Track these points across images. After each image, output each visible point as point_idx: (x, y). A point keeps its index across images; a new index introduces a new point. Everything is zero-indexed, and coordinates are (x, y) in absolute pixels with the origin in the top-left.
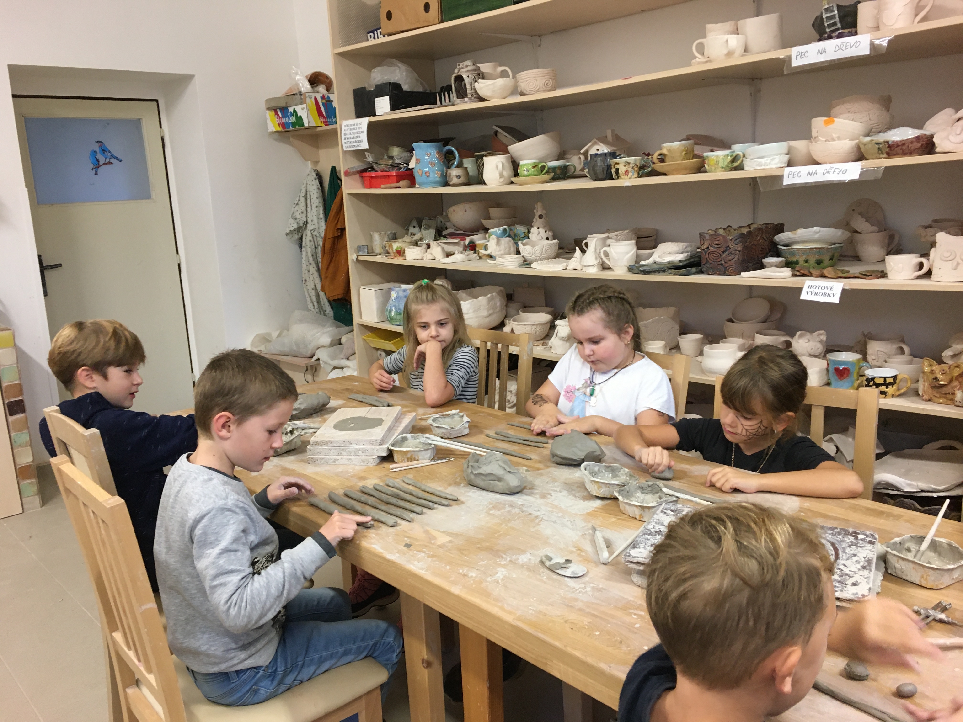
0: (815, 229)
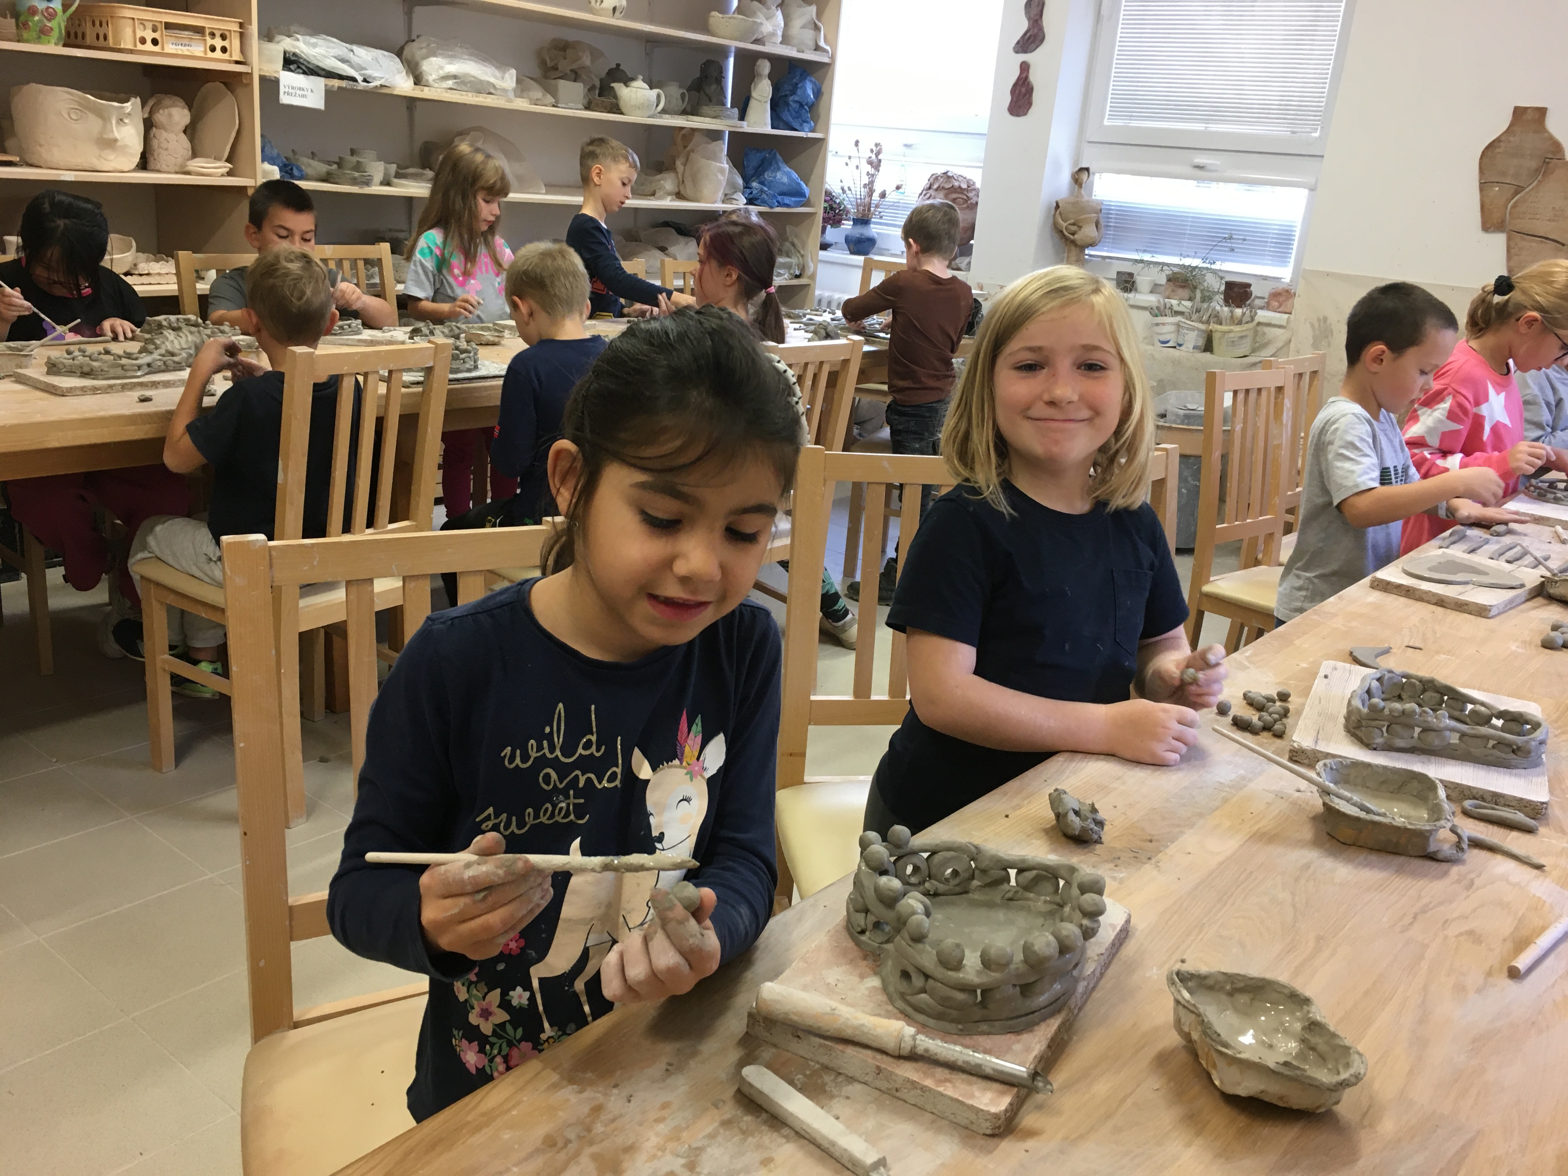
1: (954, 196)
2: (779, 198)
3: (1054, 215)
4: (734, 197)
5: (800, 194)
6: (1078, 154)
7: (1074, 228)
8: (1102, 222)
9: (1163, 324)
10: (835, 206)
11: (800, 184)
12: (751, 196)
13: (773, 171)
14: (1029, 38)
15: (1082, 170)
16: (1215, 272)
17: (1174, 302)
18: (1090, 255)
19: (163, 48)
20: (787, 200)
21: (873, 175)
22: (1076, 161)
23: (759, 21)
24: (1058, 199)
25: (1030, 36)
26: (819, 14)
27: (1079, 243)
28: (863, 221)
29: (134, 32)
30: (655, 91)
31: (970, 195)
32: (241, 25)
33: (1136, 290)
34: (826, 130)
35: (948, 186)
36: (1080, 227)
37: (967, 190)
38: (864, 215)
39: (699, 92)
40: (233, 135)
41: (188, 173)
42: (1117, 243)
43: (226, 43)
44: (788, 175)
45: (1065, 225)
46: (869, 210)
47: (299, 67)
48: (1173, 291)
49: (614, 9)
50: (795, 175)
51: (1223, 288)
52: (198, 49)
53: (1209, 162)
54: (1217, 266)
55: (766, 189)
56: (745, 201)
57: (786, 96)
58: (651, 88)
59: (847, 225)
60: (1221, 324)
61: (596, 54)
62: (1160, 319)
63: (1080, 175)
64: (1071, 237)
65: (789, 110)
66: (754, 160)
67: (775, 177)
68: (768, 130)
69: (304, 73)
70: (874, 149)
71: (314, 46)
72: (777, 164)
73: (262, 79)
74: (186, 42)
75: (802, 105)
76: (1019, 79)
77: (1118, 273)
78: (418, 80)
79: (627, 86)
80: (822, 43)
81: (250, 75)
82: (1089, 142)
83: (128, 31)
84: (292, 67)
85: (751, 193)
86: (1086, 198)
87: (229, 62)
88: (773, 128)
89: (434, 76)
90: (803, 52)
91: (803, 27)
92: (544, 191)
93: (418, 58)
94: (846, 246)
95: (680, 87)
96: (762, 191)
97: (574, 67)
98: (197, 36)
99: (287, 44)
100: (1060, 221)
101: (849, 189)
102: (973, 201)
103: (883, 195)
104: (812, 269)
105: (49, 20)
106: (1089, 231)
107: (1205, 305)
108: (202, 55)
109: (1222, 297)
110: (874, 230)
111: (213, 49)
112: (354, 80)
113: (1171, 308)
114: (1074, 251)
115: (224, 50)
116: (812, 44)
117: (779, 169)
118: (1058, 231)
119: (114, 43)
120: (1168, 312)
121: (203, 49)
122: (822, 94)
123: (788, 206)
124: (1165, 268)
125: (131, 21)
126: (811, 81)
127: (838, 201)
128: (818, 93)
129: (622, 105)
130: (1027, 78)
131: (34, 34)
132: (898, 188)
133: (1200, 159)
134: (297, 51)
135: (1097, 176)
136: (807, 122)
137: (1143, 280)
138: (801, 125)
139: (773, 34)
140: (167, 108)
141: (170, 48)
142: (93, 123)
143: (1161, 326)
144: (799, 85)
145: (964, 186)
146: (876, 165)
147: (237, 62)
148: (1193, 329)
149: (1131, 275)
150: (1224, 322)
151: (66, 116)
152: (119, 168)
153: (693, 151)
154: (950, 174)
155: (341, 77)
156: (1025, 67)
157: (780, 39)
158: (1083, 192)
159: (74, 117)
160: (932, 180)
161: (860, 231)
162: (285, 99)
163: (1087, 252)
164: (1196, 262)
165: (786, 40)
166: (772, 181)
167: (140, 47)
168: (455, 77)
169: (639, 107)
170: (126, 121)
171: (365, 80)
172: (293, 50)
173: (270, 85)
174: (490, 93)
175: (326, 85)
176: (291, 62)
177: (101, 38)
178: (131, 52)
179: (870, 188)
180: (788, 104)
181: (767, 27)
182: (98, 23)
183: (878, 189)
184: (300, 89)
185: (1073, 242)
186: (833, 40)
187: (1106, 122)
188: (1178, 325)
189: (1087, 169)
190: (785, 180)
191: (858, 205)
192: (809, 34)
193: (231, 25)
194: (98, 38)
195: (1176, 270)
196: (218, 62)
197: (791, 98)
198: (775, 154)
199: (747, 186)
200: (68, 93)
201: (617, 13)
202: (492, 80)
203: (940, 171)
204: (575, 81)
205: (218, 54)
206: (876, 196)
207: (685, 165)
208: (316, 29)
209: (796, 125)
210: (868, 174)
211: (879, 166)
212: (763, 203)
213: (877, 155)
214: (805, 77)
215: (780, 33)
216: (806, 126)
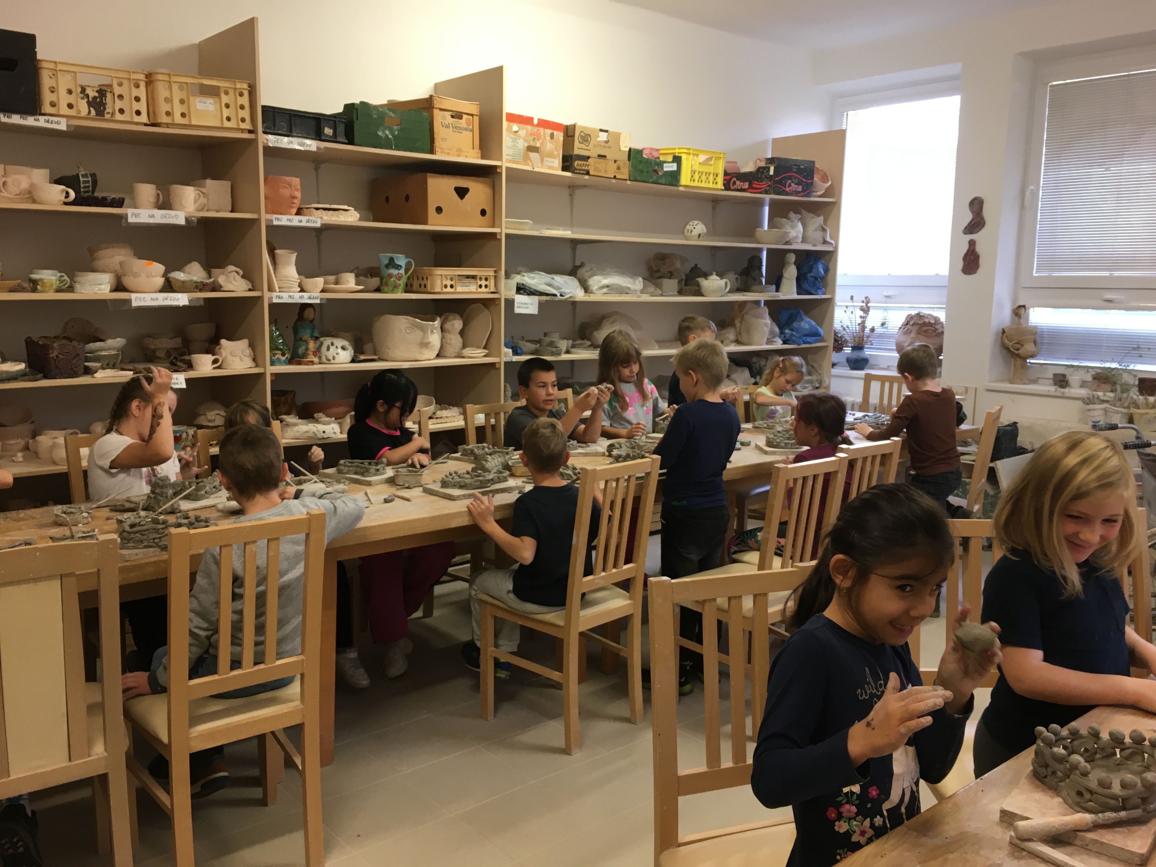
0: (119, 339)
1: (925, 328)
2: (804, 338)
3: (1002, 338)
4: (774, 340)
5: (817, 334)
6: (1015, 297)
7: (1017, 346)
8: (1038, 340)
9: (1094, 410)
10: (838, 339)
11: (817, 329)
12: (785, 339)
13: (799, 321)
14: (974, 225)
15: (1020, 307)
16: (1130, 372)
17: (1100, 394)
18: (1030, 363)
19: (456, 289)
20: (809, 339)
21: (864, 317)
22: (1014, 301)
23: (788, 231)
24: (1004, 327)
25: (975, 223)
26: (825, 221)
27: (1022, 355)
28: (858, 347)
29: (442, 282)
30: (724, 281)
31: (937, 327)
32: (495, 272)
33: (1069, 386)
34: (833, 292)
35: (920, 322)
36: (1022, 345)
37: (935, 324)
38: (859, 344)
39: (747, 276)
40: (489, 333)
41: (463, 357)
42: (1051, 354)
43: (487, 283)
44: (809, 323)
45: (1011, 344)
46: (863, 340)
47: (525, 292)
48: (1098, 386)
49: (699, 235)
50: (813, 323)
51: (1137, 383)
52: (473, 288)
53: (1115, 297)
54: (1131, 367)
55: (794, 333)
56: (782, 342)
57: (806, 274)
58: (721, 279)
59: (848, 350)
60: (1139, 408)
61: (683, 260)
62: (1091, 407)
63: (1019, 311)
64: (1016, 352)
65: (807, 282)
66: (784, 316)
67: (800, 325)
68: (795, 296)
69: (528, 294)
70: (865, 300)
71: (533, 278)
72: (801, 317)
73: (506, 300)
74: (467, 284)
75: (816, 279)
76: (968, 251)
77: (1054, 375)
78: (586, 289)
79: (707, 279)
80: (828, 239)
81: (499, 299)
82: (1023, 288)
83: (439, 282)
84: (521, 292)
85: (785, 336)
86: (1024, 326)
87: (488, 293)
88: (798, 294)
89: (596, 287)
90: (816, 246)
91: (816, 230)
92: (657, 348)
93: (586, 277)
94: (847, 364)
95: (735, 274)
96: (792, 335)
97: (671, 269)
98: (473, 281)
99: (518, 279)
100: (1007, 342)
101: (848, 327)
102: (940, 331)
103: (873, 330)
104: (827, 383)
105: (399, 280)
106: (1029, 347)
107: (1125, 395)
108: (474, 290)
109: (1137, 389)
110: (867, 352)
111: (480, 286)
112: (555, 295)
113: (1098, 398)
114: (1019, 362)
115: (486, 286)
116: (821, 240)
117: (802, 320)
118: (1006, 348)
119: (431, 289)
120: (1096, 401)
121: (475, 287)
122: (830, 270)
123: (810, 343)
124: (1090, 370)
125: (440, 277)
126: (822, 263)
127: (839, 335)
128: (827, 270)
129: (703, 291)
130: (974, 250)
131: (391, 288)
132: (883, 324)
133: (1108, 296)
134: (524, 282)
135: (1031, 310)
136: (820, 289)
137: (1074, 379)
138: (816, 291)
139: (797, 237)
140: (451, 320)
141: (459, 289)
142: (419, 334)
143: (1093, 411)
144: (813, 266)
145: (933, 321)
146: (866, 310)
147: (492, 293)
148: (1117, 412)
149: (1064, 376)
150: (1141, 407)
151: (404, 331)
152: (429, 358)
153: (746, 313)
154: (921, 314)
155: (547, 295)
156: (972, 243)
157: (801, 240)
158: (1022, 321)
159: (408, 331)
160: (908, 319)
161: (857, 354)
162: (517, 311)
163: (1028, 361)
164: (1114, 365)
165: (804, 240)
166: (799, 328)
167: (445, 290)
168: (608, 286)
169: (714, 292)
170: (435, 331)
171: (561, 295)
172: (522, 282)
173: (510, 303)
174: (627, 293)
175: (539, 300)
176: (521, 289)
177: (423, 286)
178: (439, 293)
179: (863, 325)
180: (808, 279)
181: (793, 233)
182: (420, 278)
183: (869, 325)
184: (526, 304)
185: (1018, 356)
186: (836, 236)
187: (1035, 275)
188: (1105, 410)
189: (1024, 306)
190: (807, 327)
191: (854, 337)
192: (820, 234)
193: (490, 272)
194: (420, 286)
195: (1099, 371)
196: (483, 294)
197: (809, 275)
198: (799, 311)
199: (782, 333)
200: (406, 319)
201: (701, 238)
202: (629, 286)
203: (914, 312)
204: (670, 278)
205: (483, 289)
206: (867, 330)
207: (741, 322)
208: (532, 269)
209: (813, 291)
210: (861, 317)
211: (869, 311)
212: (794, 342)
213: (866, 305)
214: (818, 261)
215: (801, 236)
216: (820, 291)
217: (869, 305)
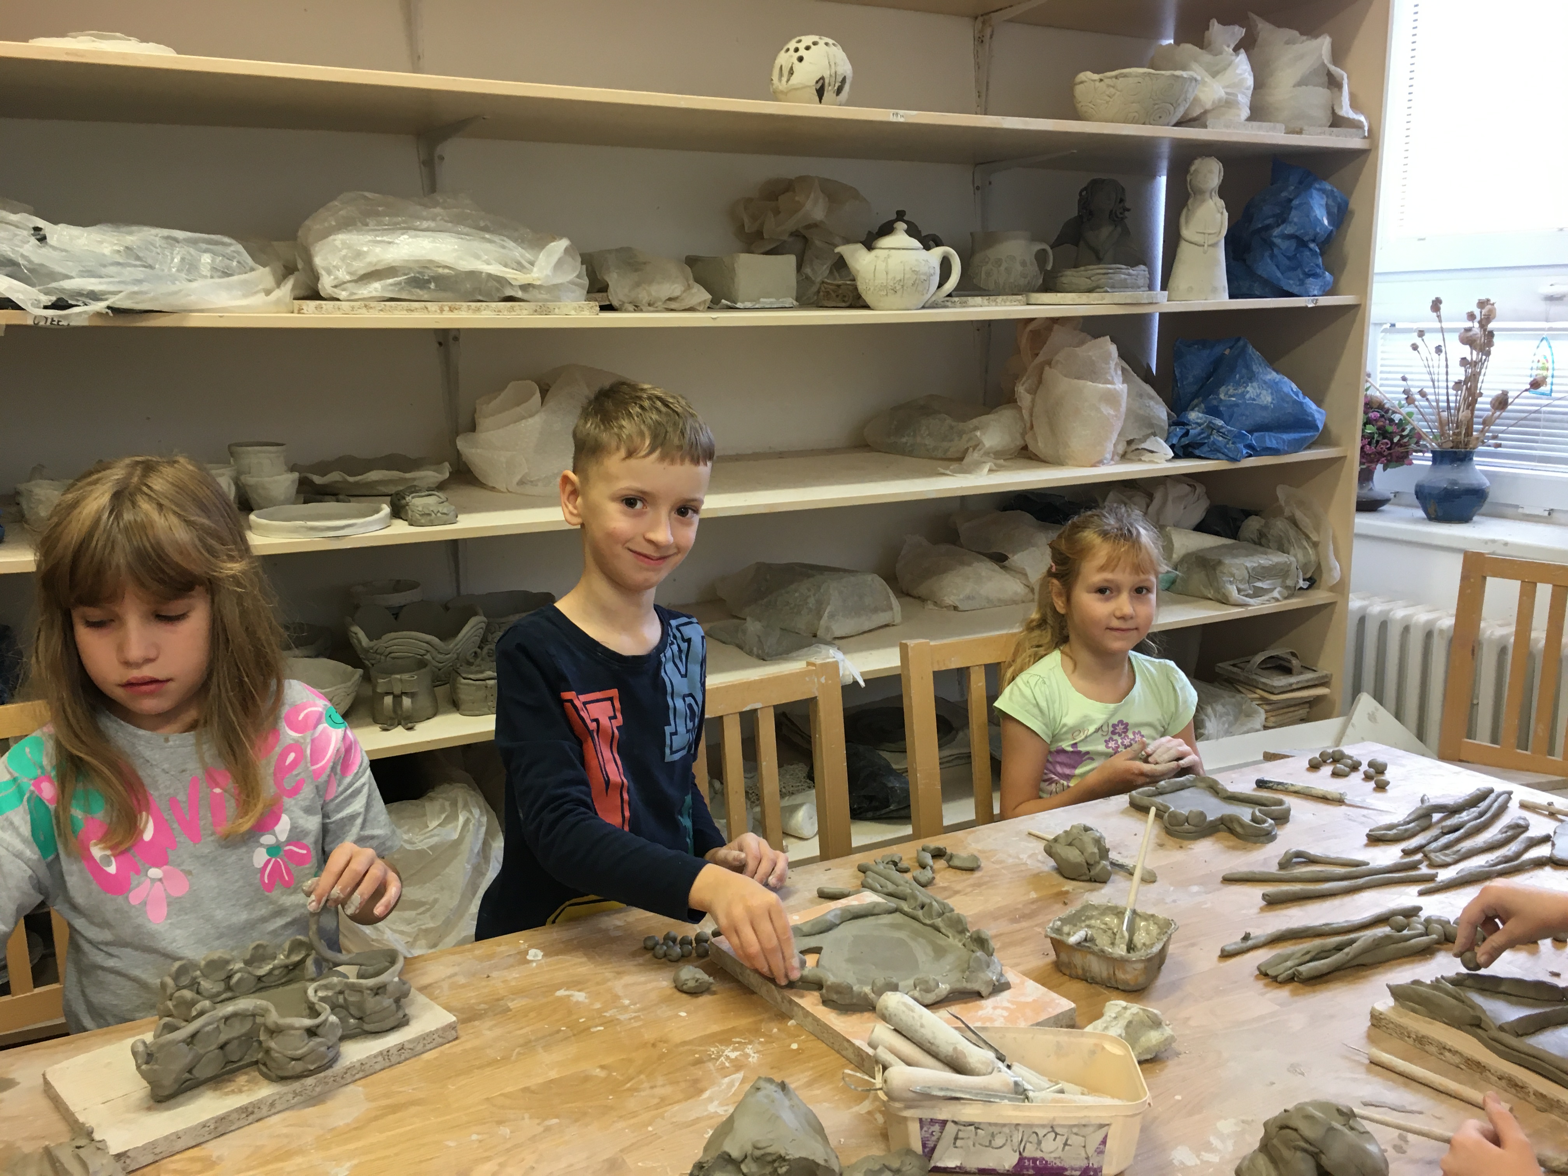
2: (1253, 439)
4: (1146, 445)
5: (1304, 423)
10: (1390, 429)
11: (1301, 404)
12: (1185, 441)
13: (1238, 384)
20: (1271, 440)
21: (1474, 364)
23: (1190, 79)
26: (1338, 55)
28: (1455, 453)
30: (938, 252)
34: (1363, 288)
38: (1456, 444)
44: (1274, 387)
46: (1469, 433)
49: (822, 86)
50: (1290, 387)
55: (1219, 422)
56: (1171, 453)
57: (1268, 228)
58: (927, 248)
59: (1422, 461)
65: (1272, 256)
66: (1190, 370)
67: (1243, 395)
68: (1221, 301)
70: (1477, 312)
72: (1248, 367)
75: (1302, 243)
79: (873, 248)
80: (1346, 111)
85: (1187, 433)
88: (1231, 296)
89: (349, 275)
90: (1300, 132)
91: (1302, 83)
94: (1416, 502)
95: (1034, 239)
96: (1211, 427)
101: (1423, 394)
103: (1501, 402)
104: (1337, 574)
110: (1483, 469)
116: (1323, 116)
117: (1252, 377)
122: (1352, 213)
123: (1275, 452)
126: (1323, 191)
127: (1397, 418)
128: (1341, 214)
129: (864, 288)
132: (1535, 385)
136: (1315, 275)
138: (1302, 283)
139: (1228, 103)
144: (1296, 202)
146: (1482, 342)
153: (1049, 363)
157: (1245, 112)
161: (1450, 475)
165: (1259, 111)
166: (1237, 405)
168: (394, 271)
169: (897, 288)
179: (1469, 387)
180: (1271, 245)
181: (1211, 90)
183: (1490, 387)
186: (1371, 102)
190: (1267, 398)
191: (1442, 424)
192: (1319, 95)
197: (1276, 232)
198: (1244, 350)
199: (1178, 421)
206: (1484, 403)
207: (1033, 391)
209: (1288, 284)
210: (1464, 362)
211: (1490, 343)
212: (1214, 452)
213: (1483, 324)
214: (1309, 186)
215: (1244, 100)
216: (1313, 285)
217: (1491, 326)
